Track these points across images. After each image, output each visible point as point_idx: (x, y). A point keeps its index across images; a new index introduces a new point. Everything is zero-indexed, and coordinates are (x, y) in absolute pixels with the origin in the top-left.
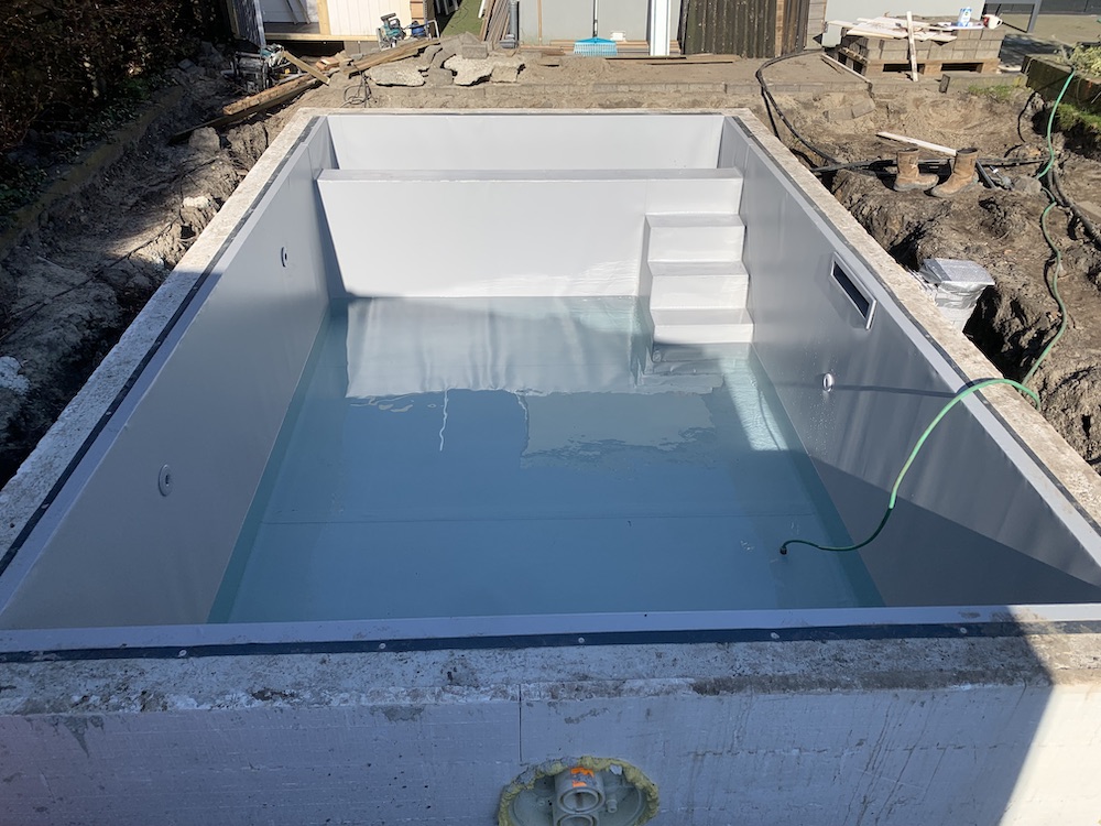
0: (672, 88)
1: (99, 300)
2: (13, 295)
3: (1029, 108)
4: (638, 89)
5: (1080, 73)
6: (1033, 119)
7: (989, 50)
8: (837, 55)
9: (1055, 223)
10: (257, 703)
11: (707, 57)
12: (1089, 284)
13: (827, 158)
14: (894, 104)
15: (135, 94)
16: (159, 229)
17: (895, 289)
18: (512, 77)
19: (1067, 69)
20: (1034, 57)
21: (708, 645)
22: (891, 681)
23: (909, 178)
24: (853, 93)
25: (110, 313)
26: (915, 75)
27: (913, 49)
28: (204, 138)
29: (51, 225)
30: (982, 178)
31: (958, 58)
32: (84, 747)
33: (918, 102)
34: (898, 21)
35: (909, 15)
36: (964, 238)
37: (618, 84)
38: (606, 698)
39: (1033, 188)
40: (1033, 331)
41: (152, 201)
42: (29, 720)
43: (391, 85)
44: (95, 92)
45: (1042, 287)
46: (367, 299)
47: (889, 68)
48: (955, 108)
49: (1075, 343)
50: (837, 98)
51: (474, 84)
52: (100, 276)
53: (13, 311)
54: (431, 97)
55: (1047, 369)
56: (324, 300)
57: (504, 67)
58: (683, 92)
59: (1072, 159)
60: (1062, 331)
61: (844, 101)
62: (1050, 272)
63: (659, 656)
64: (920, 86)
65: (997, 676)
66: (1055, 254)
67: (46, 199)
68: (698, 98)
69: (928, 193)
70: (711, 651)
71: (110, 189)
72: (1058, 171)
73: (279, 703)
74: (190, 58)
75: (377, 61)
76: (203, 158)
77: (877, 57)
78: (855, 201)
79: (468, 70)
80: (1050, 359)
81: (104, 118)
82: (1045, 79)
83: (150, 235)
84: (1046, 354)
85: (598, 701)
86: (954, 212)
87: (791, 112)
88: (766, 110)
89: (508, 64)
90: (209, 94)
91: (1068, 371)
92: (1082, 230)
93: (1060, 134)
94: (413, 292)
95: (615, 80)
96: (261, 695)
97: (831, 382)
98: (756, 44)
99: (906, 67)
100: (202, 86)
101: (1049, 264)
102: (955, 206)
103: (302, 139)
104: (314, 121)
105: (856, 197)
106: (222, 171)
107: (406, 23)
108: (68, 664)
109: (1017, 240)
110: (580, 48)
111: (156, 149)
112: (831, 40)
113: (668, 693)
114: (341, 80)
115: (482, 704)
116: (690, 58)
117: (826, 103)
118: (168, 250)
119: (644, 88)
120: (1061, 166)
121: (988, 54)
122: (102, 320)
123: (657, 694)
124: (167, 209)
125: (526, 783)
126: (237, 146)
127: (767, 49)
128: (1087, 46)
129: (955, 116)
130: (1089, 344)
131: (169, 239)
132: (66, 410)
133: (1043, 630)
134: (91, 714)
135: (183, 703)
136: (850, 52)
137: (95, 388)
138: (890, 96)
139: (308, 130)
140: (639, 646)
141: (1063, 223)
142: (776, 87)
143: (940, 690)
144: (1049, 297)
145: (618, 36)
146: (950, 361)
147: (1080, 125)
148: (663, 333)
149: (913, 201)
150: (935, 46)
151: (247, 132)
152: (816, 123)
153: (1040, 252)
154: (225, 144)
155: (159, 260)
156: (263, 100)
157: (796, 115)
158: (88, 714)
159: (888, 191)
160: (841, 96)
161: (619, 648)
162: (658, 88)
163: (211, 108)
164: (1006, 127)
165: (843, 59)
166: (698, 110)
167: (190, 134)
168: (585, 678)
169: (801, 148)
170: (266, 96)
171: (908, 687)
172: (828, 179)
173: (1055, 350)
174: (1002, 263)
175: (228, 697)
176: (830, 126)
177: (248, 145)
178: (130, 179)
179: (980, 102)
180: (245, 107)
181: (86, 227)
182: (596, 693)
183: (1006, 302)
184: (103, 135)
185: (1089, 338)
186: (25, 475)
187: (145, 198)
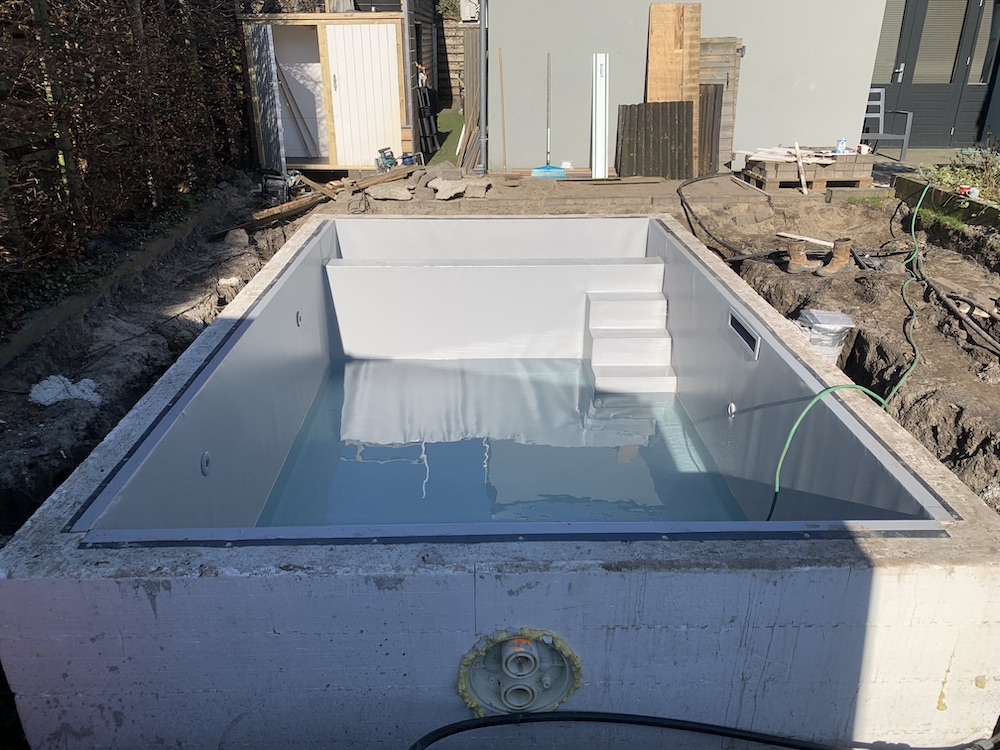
0: (609, 201)
1: (155, 345)
2: (91, 340)
3: (898, 213)
4: (582, 202)
5: (936, 185)
6: (902, 222)
7: (863, 170)
8: (743, 177)
9: (913, 292)
10: (283, 572)
11: (638, 179)
12: (939, 333)
13: (735, 251)
14: (789, 211)
15: (185, 205)
16: (201, 299)
17: (776, 330)
18: (481, 193)
19: (925, 183)
20: (898, 175)
21: (614, 542)
22: (751, 564)
23: (800, 263)
24: (756, 204)
25: (162, 355)
26: (805, 190)
27: (802, 170)
28: (237, 236)
29: (120, 293)
30: (857, 263)
31: (838, 176)
32: (154, 609)
33: (808, 210)
34: (789, 150)
35: (797, 145)
36: (841, 304)
37: (566, 198)
38: (538, 572)
39: (898, 269)
40: (894, 367)
41: (196, 280)
42: (118, 583)
43: (385, 200)
44: (154, 204)
45: (902, 336)
46: (362, 360)
47: (784, 185)
48: (839, 214)
49: (925, 373)
50: (743, 207)
51: (451, 198)
52: (155, 330)
53: (90, 350)
54: (417, 208)
55: (903, 393)
56: (326, 361)
57: (475, 186)
58: (618, 204)
59: (934, 250)
60: (914, 365)
61: (749, 209)
62: (908, 325)
63: (578, 548)
64: (809, 198)
65: (828, 562)
66: (912, 314)
67: (117, 273)
68: (630, 208)
69: (815, 274)
70: (618, 546)
71: (164, 271)
72: (921, 258)
73: (299, 573)
74: (226, 181)
75: (375, 181)
76: (235, 251)
77: (774, 176)
78: (758, 282)
79: (446, 188)
80: (905, 386)
81: (161, 220)
82: (908, 191)
83: (194, 303)
84: (902, 382)
85: (532, 576)
86: (835, 287)
87: (706, 218)
88: (685, 216)
89: (478, 184)
90: (240, 207)
91: (919, 393)
92: (935, 296)
93: (923, 232)
94: (399, 355)
95: (563, 195)
96: (286, 568)
97: (734, 410)
98: (677, 168)
99: (797, 185)
100: (235, 201)
101: (907, 320)
102: (833, 282)
103: (315, 235)
104: (324, 223)
105: (758, 279)
106: (249, 260)
107: (398, 154)
108: (146, 549)
109: (882, 304)
110: (536, 173)
111: (199, 244)
112: (739, 165)
113: (583, 569)
114: (345, 196)
115: (447, 576)
116: (623, 180)
117: (735, 211)
118: (207, 314)
119: (587, 201)
120: (924, 255)
121: (864, 174)
122: (156, 360)
123: (575, 570)
124: (206, 286)
125: (480, 649)
126: (262, 244)
127: (687, 173)
128: (940, 166)
129: (839, 220)
130: (936, 375)
131: (208, 306)
132: (139, 403)
133: (867, 535)
134: (163, 579)
135: (229, 572)
136: (753, 173)
137: (160, 389)
138: (786, 206)
139: (319, 229)
140: (564, 542)
141: (920, 292)
142: (693, 200)
143: (787, 570)
144: (906, 343)
145: (567, 165)
146: (814, 375)
147: (937, 224)
148: (602, 383)
149: (803, 280)
150: (820, 168)
151: (270, 234)
152: (727, 226)
153: (901, 312)
154: (253, 242)
155: (200, 321)
156: (284, 210)
157: (710, 220)
158: (162, 579)
159: (783, 273)
160: (746, 206)
161: (549, 543)
162: (598, 202)
163: (242, 217)
164: (880, 228)
165: (748, 179)
166: (629, 215)
167: (226, 233)
168: (523, 560)
169: (715, 244)
170: (286, 207)
171: (763, 568)
172: (737, 266)
173: (909, 379)
174: (870, 320)
175: (262, 569)
176: (738, 229)
177: (271, 244)
178: (179, 265)
179: (859, 210)
180: (269, 214)
181: (145, 296)
182: (530, 568)
183: (873, 347)
184: (160, 231)
185: (936, 370)
186: (111, 441)
187: (189, 279)
